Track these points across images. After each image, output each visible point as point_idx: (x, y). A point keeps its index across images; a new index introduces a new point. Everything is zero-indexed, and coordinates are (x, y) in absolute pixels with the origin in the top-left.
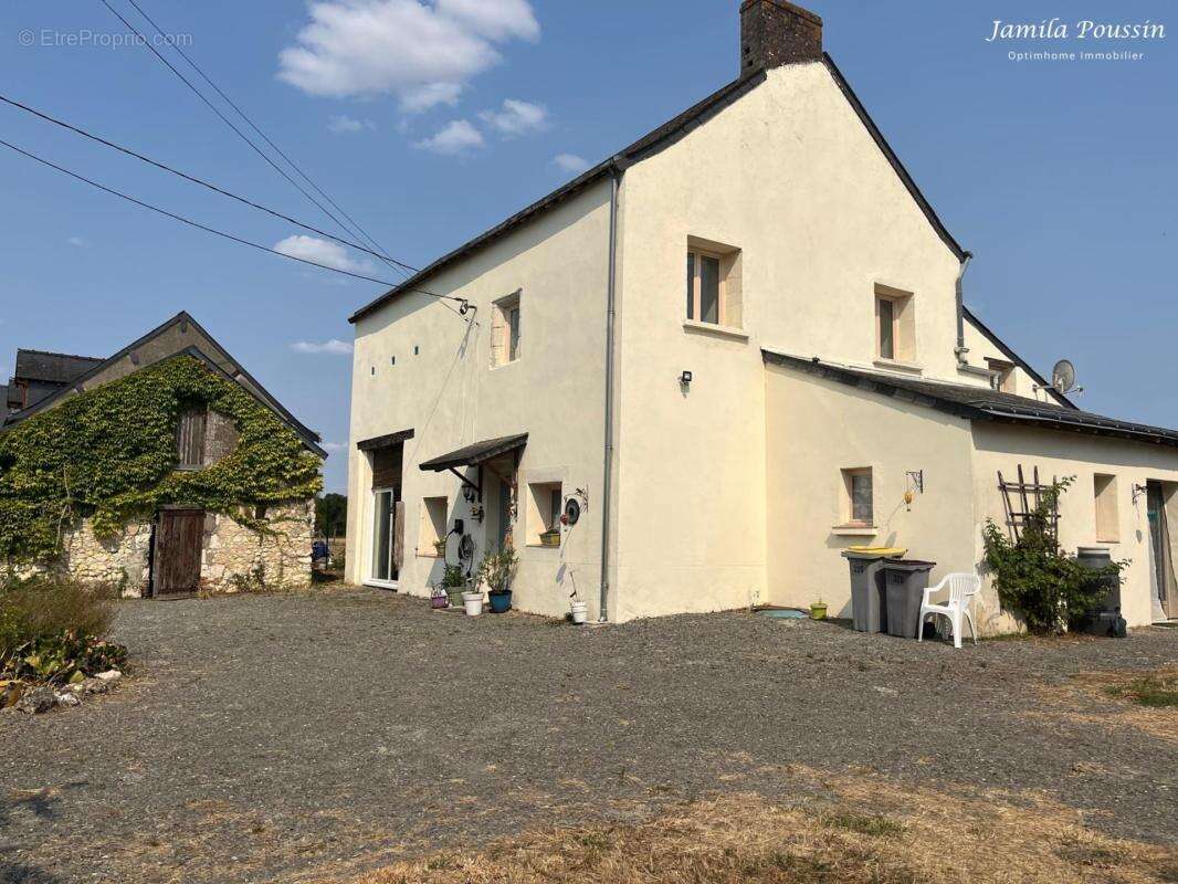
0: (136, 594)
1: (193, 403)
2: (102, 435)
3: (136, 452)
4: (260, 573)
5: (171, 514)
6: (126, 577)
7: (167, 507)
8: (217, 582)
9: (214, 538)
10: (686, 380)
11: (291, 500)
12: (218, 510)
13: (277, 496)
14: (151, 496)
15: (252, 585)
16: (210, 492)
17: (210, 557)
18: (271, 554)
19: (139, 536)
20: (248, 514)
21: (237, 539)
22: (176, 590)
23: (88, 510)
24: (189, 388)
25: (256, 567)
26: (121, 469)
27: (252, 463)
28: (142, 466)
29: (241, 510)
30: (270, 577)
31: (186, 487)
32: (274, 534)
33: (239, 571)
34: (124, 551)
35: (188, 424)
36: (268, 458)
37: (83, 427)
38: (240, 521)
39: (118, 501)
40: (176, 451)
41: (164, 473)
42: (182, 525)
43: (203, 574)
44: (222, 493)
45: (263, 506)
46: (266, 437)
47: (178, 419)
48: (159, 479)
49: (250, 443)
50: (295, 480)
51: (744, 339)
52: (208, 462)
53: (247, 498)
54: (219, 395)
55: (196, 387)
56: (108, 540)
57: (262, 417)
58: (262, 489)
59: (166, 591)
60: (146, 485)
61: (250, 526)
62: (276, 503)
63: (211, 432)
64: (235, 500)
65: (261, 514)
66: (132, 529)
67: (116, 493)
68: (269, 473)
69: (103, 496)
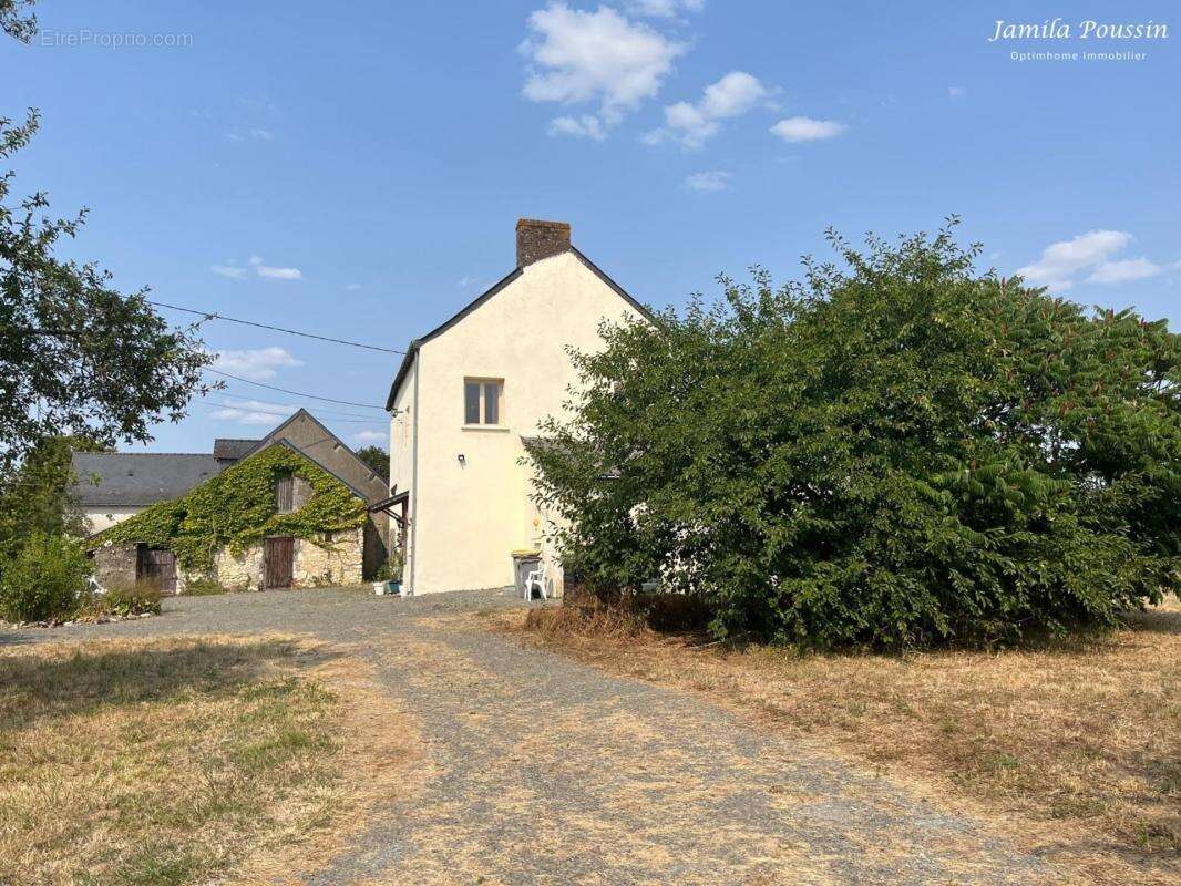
0: (256, 589)
1: (284, 473)
2: (232, 497)
3: (251, 504)
4: (329, 575)
5: (272, 541)
6: (250, 579)
7: (271, 536)
8: (303, 581)
9: (300, 554)
10: (461, 458)
11: (347, 529)
12: (301, 537)
13: (337, 527)
14: (261, 530)
15: (324, 582)
16: (295, 526)
17: (298, 566)
18: (336, 565)
19: (257, 555)
20: (320, 539)
21: (314, 555)
22: (277, 587)
23: (226, 541)
24: (280, 465)
25: (326, 571)
26: (243, 516)
27: (320, 507)
28: (254, 514)
29: (316, 537)
30: (335, 578)
31: (280, 524)
32: (337, 551)
33: (316, 574)
34: (248, 564)
35: (283, 486)
36: (330, 503)
37: (221, 493)
38: (315, 543)
39: (242, 534)
40: (276, 503)
41: (267, 517)
42: (279, 547)
43: (294, 577)
44: (302, 526)
45: (329, 534)
46: (329, 491)
47: (276, 483)
48: (265, 520)
49: (318, 495)
50: (348, 517)
51: (507, 431)
52: (295, 508)
53: (318, 529)
54: (299, 467)
55: (284, 463)
56: (239, 557)
57: (325, 478)
58: (327, 523)
59: (271, 587)
60: (258, 524)
61: (321, 546)
62: (338, 531)
63: (296, 491)
64: (310, 531)
65: (329, 539)
66: (252, 550)
67: (241, 530)
68: (331, 513)
69: (233, 532)
